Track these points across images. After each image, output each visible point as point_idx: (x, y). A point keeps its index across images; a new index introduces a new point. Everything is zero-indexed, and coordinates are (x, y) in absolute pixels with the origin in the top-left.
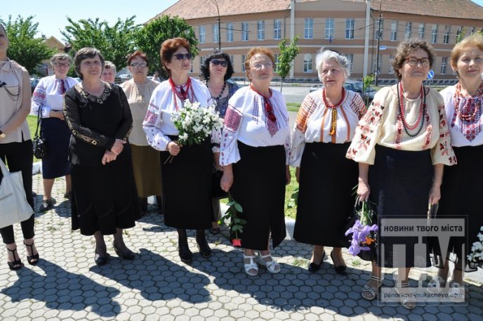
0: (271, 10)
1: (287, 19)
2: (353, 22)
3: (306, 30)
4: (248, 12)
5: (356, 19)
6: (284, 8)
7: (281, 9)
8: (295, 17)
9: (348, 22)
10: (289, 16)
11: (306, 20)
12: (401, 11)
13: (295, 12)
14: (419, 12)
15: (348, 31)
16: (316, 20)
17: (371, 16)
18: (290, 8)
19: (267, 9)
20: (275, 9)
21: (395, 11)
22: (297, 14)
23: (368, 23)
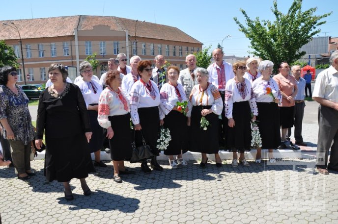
0: (60, 35)
1: (73, 42)
2: (118, 43)
3: (87, 49)
4: (42, 36)
5: (120, 42)
6: (70, 34)
7: (67, 34)
8: (78, 40)
9: (115, 44)
10: (74, 39)
11: (87, 42)
12: (147, 37)
13: (78, 37)
14: (157, 37)
15: (115, 50)
16: (93, 42)
17: (129, 40)
18: (74, 34)
19: (57, 35)
20: (64, 35)
21: (143, 36)
22: (80, 38)
23: (127, 44)
